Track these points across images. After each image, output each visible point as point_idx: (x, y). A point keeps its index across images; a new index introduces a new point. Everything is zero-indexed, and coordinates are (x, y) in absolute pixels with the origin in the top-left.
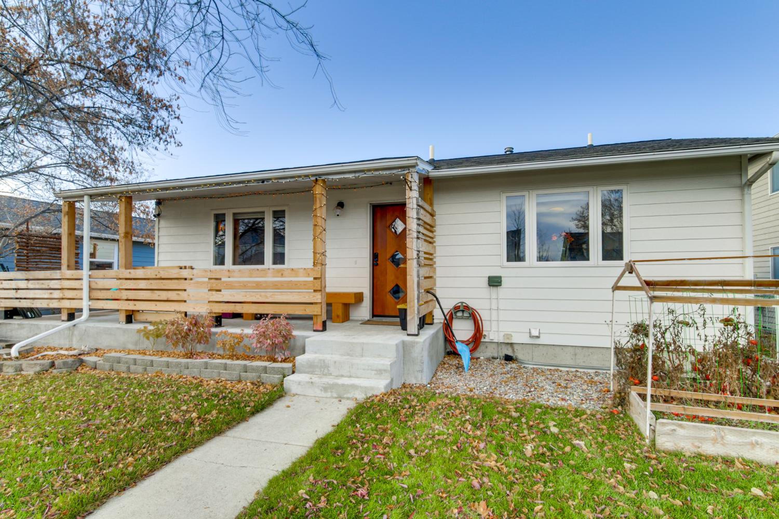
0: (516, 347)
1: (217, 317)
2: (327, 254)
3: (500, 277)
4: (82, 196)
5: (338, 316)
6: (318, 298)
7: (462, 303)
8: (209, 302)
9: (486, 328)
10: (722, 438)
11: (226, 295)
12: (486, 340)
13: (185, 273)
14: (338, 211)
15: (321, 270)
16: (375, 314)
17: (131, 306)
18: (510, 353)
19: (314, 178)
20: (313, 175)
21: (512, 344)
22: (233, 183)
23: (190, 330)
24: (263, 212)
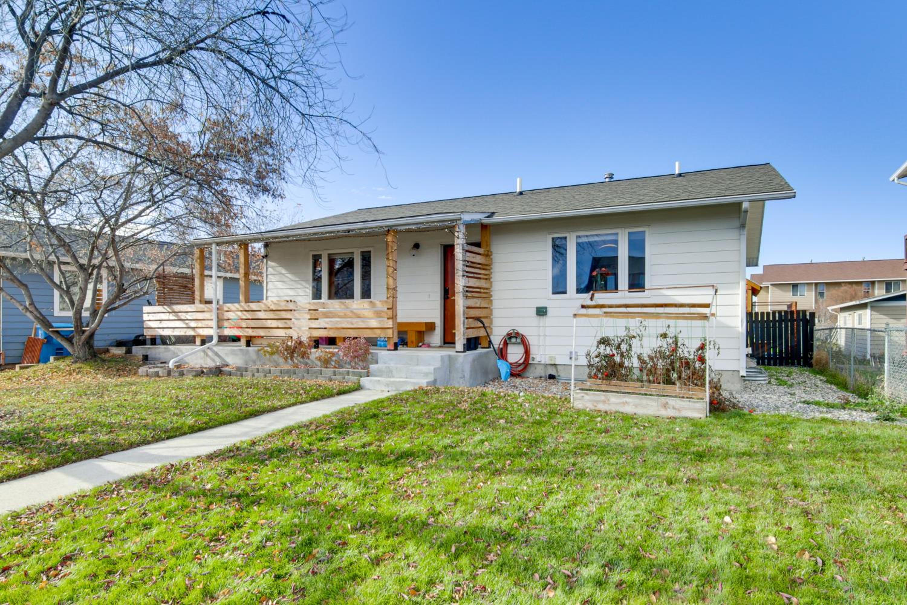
0: (559, 367)
1: (315, 341)
2: (398, 289)
3: (546, 308)
4: (211, 244)
5: (412, 342)
6: (390, 324)
7: (514, 330)
8: (310, 328)
9: (534, 351)
10: (608, 400)
11: (322, 322)
12: (535, 362)
13: (291, 306)
14: (414, 252)
15: (393, 301)
16: (447, 341)
17: (250, 333)
18: (553, 373)
19: (386, 229)
20: (386, 227)
21: (555, 365)
22: (326, 233)
23: (296, 347)
24: (353, 253)
